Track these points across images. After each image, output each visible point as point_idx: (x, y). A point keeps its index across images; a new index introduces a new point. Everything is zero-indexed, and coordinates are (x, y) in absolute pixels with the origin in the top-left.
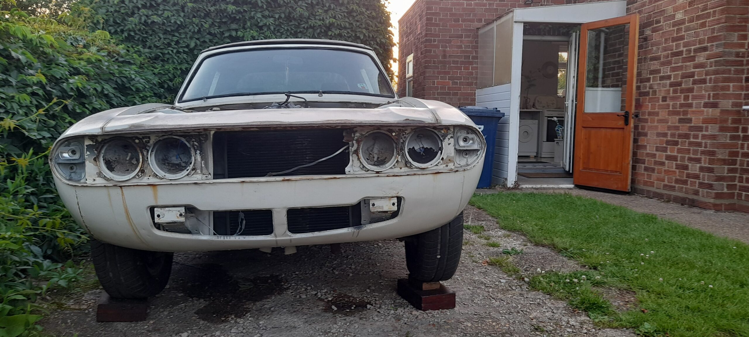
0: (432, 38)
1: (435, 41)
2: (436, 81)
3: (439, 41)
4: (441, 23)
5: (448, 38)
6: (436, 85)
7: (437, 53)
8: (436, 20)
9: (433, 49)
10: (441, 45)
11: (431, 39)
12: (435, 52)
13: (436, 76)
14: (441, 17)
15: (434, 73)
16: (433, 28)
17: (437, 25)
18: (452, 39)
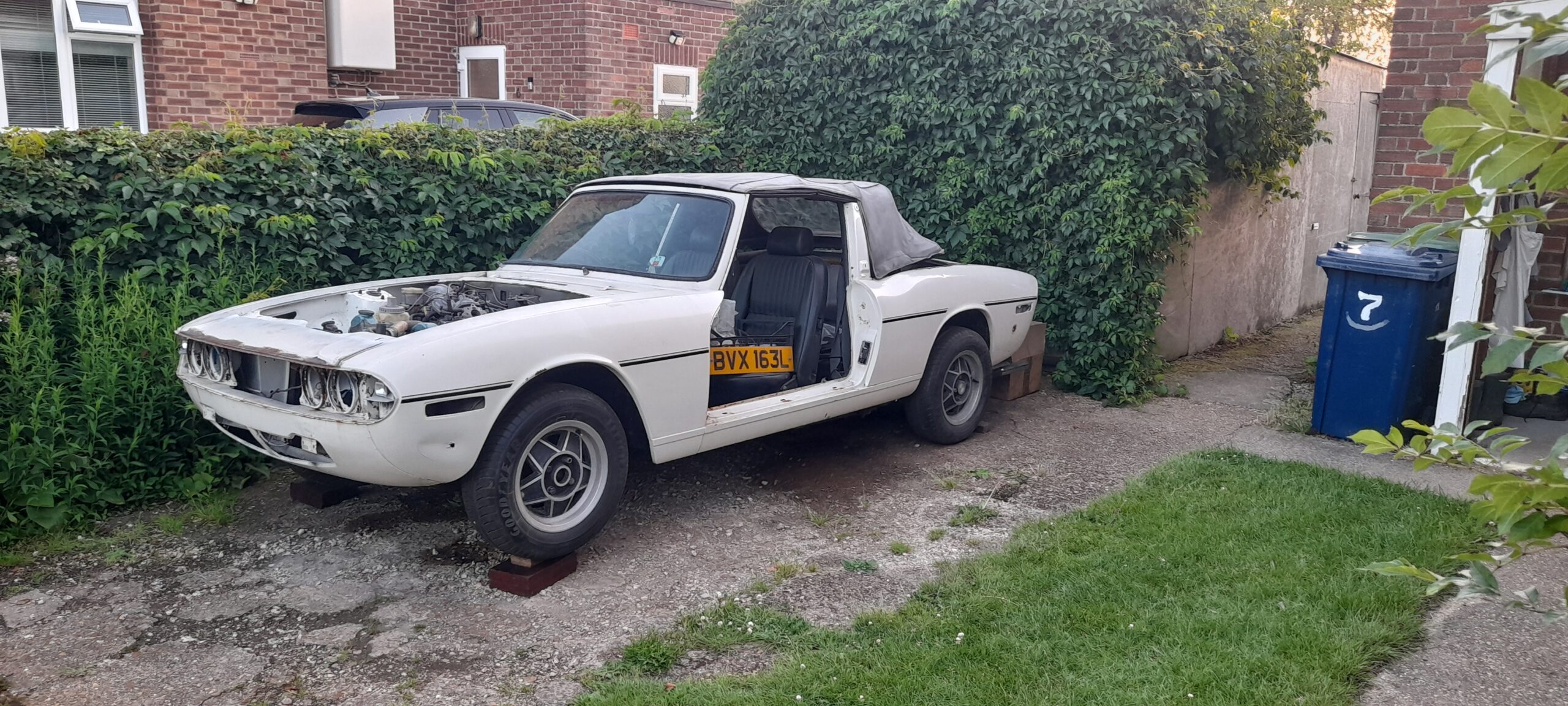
0: (1406, 61)
1: (1412, 66)
2: (1405, 164)
3: (1424, 67)
4: (1435, 22)
5: (1451, 58)
6: (1404, 175)
7: (1416, 96)
8: (1421, 14)
9: (1404, 88)
10: (1430, 76)
11: (1404, 63)
12: (1409, 93)
13: (1407, 153)
14: (1436, 7)
15: (1402, 144)
16: (1410, 35)
17: (1421, 27)
18: (1461, 60)
